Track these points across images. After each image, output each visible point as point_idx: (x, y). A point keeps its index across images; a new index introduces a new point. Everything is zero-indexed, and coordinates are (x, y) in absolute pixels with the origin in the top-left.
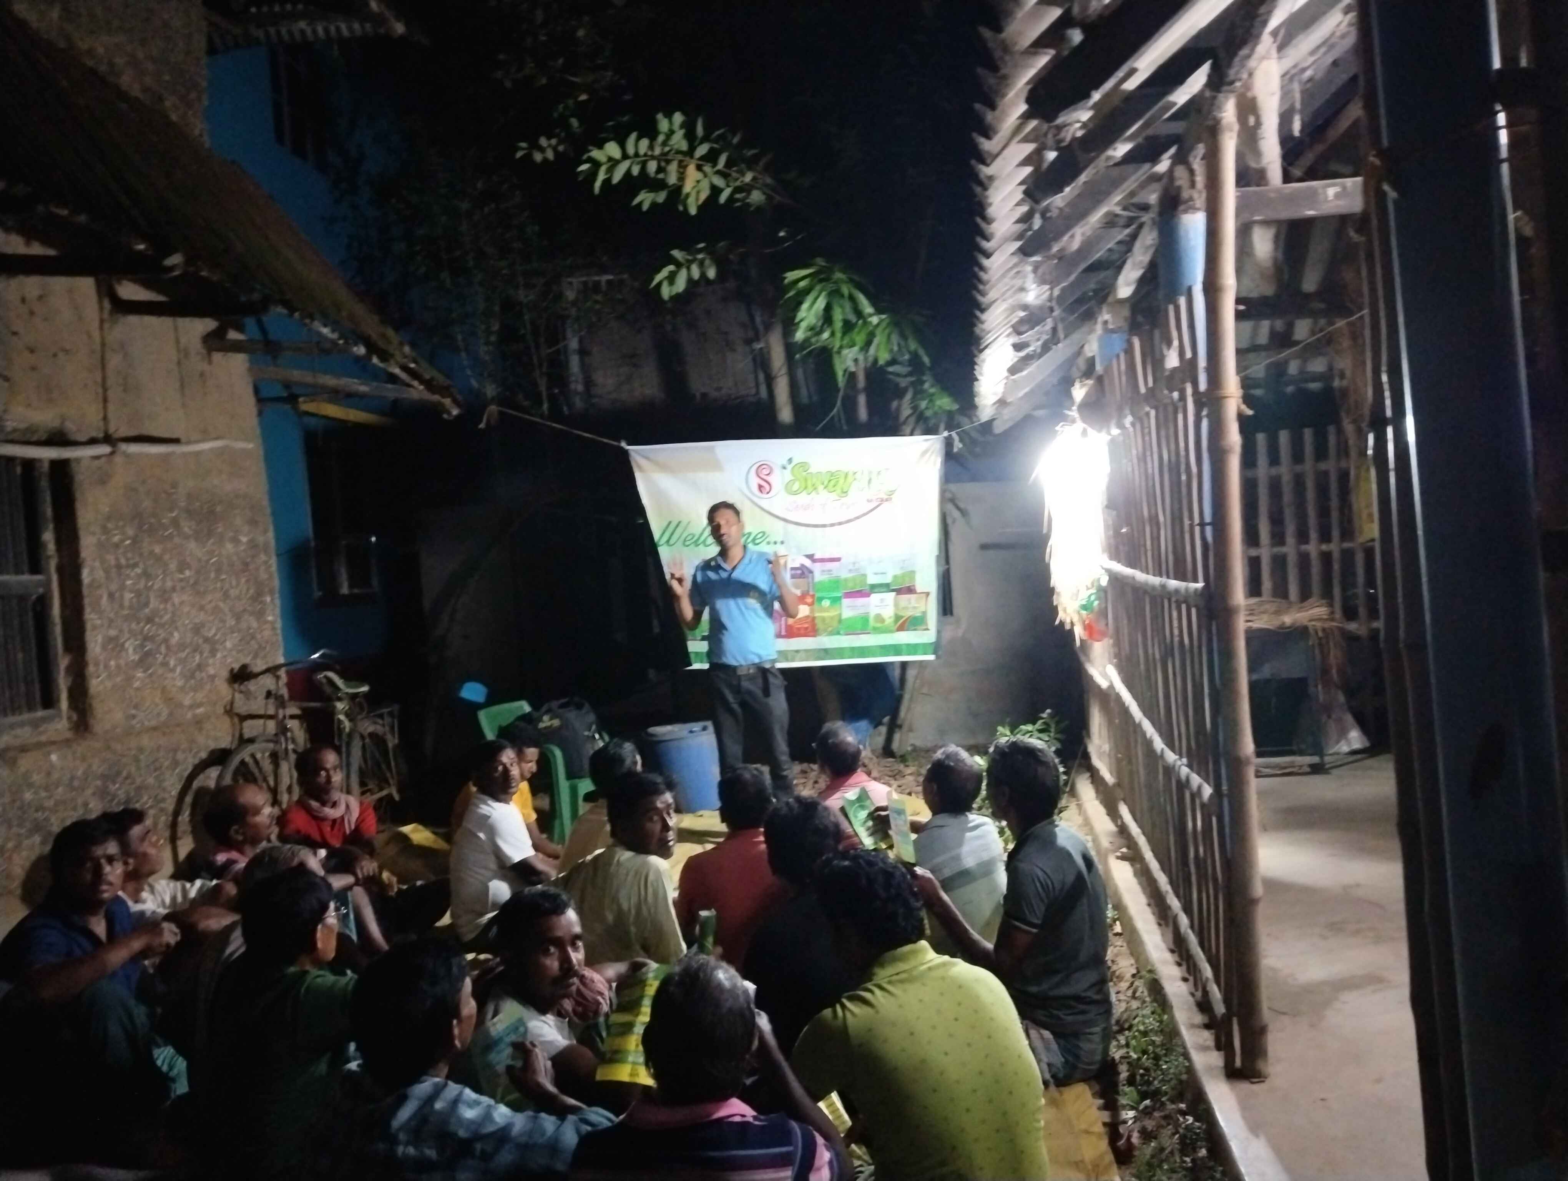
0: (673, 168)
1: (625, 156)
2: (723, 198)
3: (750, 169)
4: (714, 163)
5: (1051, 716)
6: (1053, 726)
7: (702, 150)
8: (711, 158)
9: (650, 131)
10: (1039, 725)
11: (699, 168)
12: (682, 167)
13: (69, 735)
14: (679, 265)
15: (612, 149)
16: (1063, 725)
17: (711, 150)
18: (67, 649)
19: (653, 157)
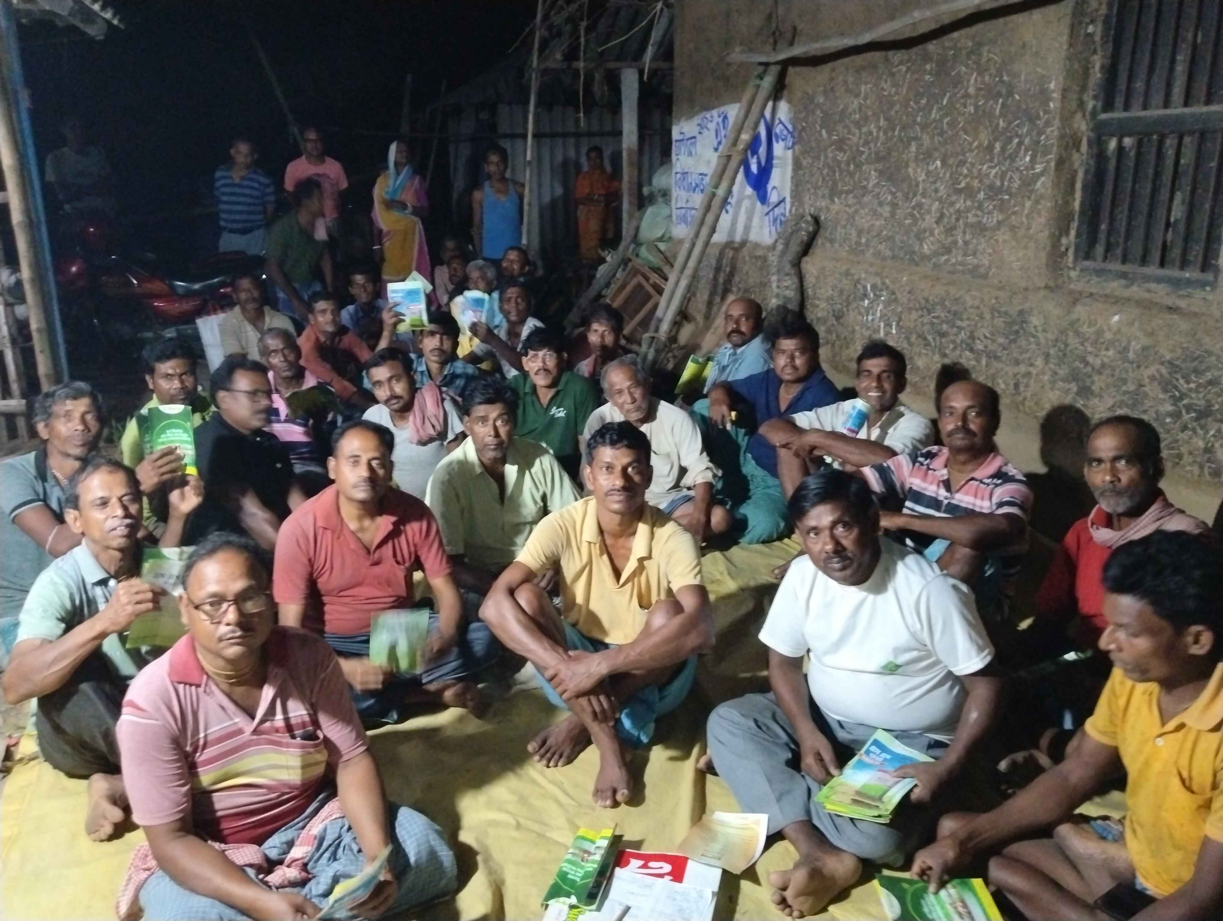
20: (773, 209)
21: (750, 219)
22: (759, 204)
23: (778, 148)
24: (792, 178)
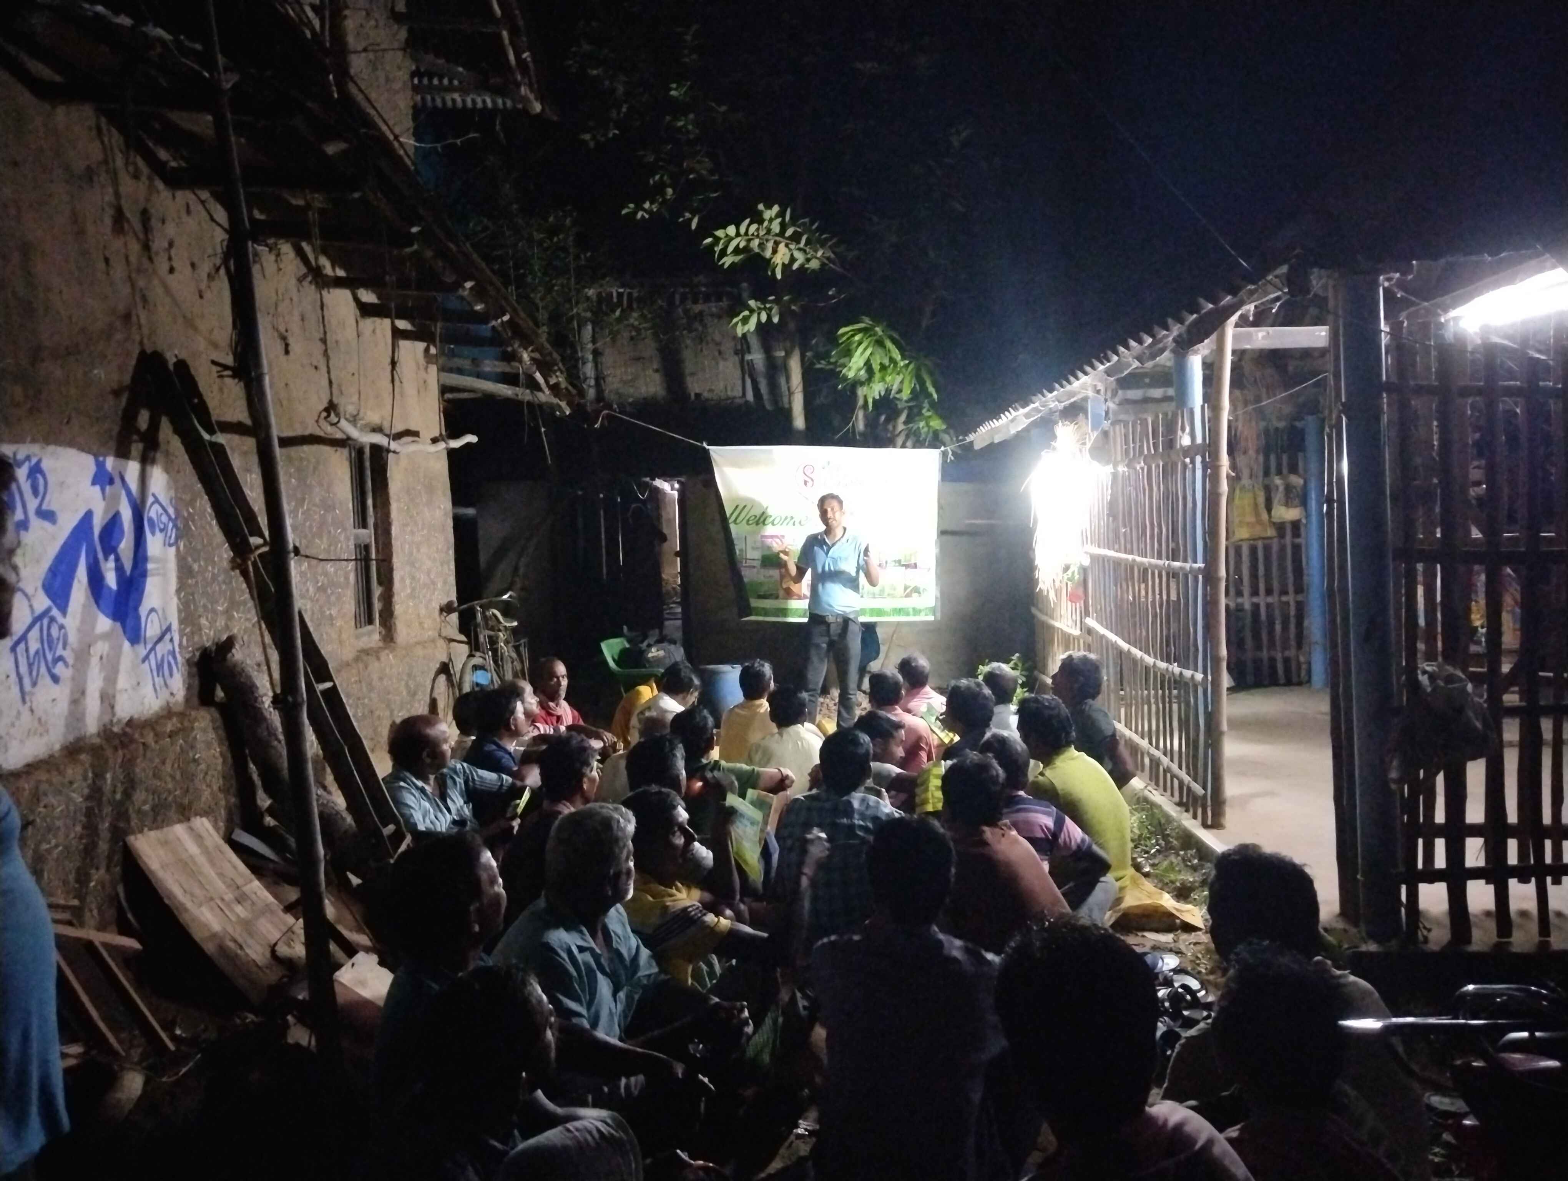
0: (770, 245)
1: (738, 234)
2: (795, 266)
3: (822, 246)
4: (798, 242)
5: (1019, 658)
6: (1020, 665)
7: (789, 232)
8: (795, 238)
9: (758, 219)
10: (1012, 664)
11: (787, 246)
12: (777, 244)
13: (381, 644)
14: (752, 311)
15: (731, 230)
16: (1027, 665)
17: (795, 232)
18: (380, 583)
19: (758, 236)
20: (153, 649)
21: (111, 679)
22: (127, 644)
23: (154, 544)
24: (178, 591)
